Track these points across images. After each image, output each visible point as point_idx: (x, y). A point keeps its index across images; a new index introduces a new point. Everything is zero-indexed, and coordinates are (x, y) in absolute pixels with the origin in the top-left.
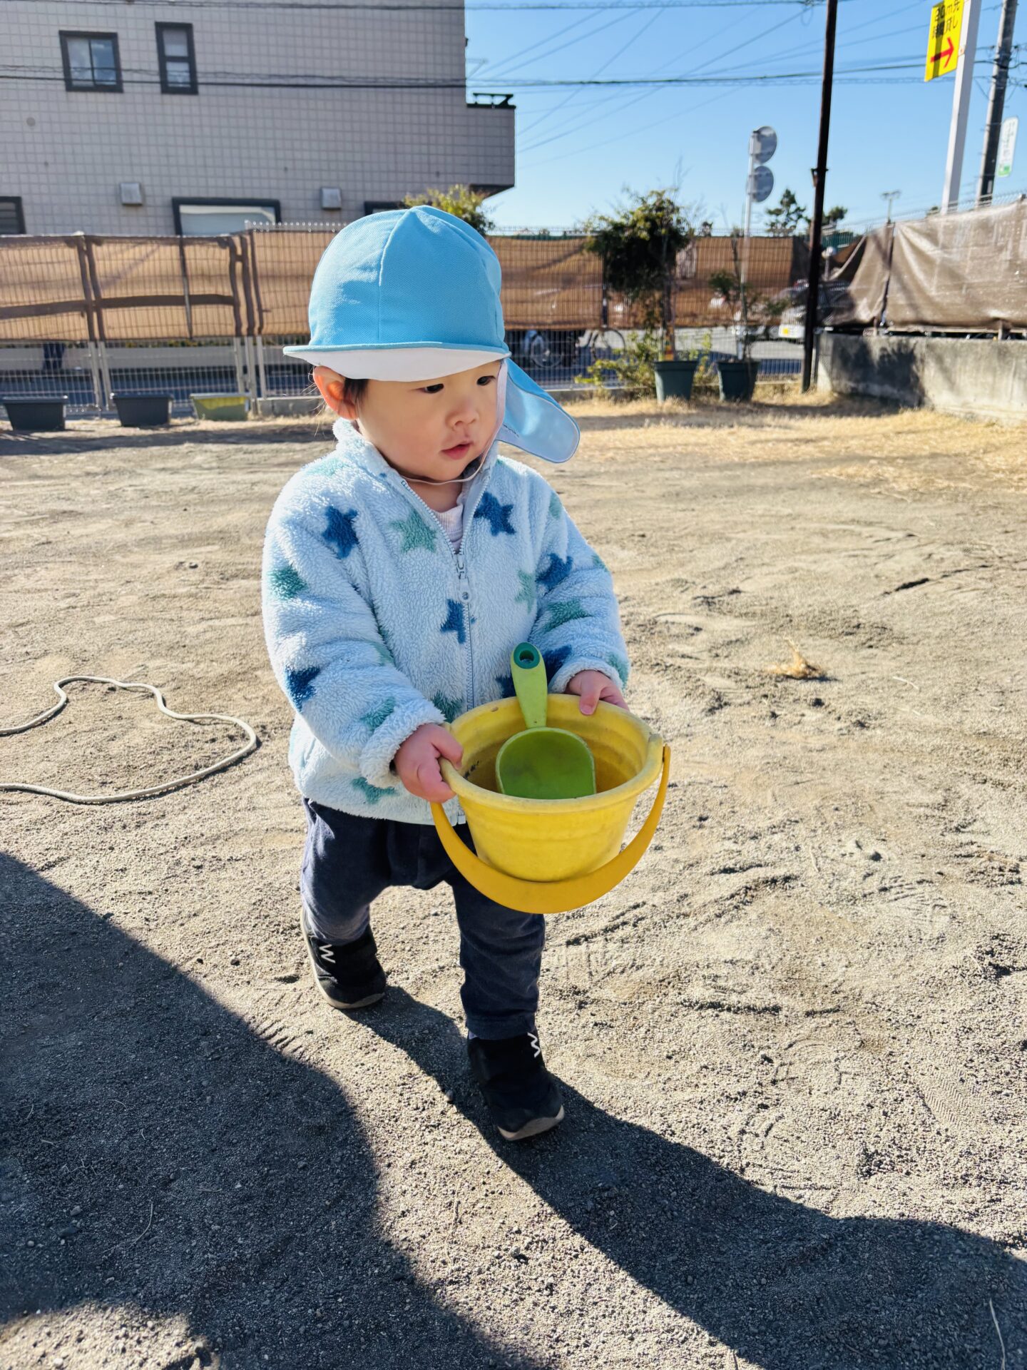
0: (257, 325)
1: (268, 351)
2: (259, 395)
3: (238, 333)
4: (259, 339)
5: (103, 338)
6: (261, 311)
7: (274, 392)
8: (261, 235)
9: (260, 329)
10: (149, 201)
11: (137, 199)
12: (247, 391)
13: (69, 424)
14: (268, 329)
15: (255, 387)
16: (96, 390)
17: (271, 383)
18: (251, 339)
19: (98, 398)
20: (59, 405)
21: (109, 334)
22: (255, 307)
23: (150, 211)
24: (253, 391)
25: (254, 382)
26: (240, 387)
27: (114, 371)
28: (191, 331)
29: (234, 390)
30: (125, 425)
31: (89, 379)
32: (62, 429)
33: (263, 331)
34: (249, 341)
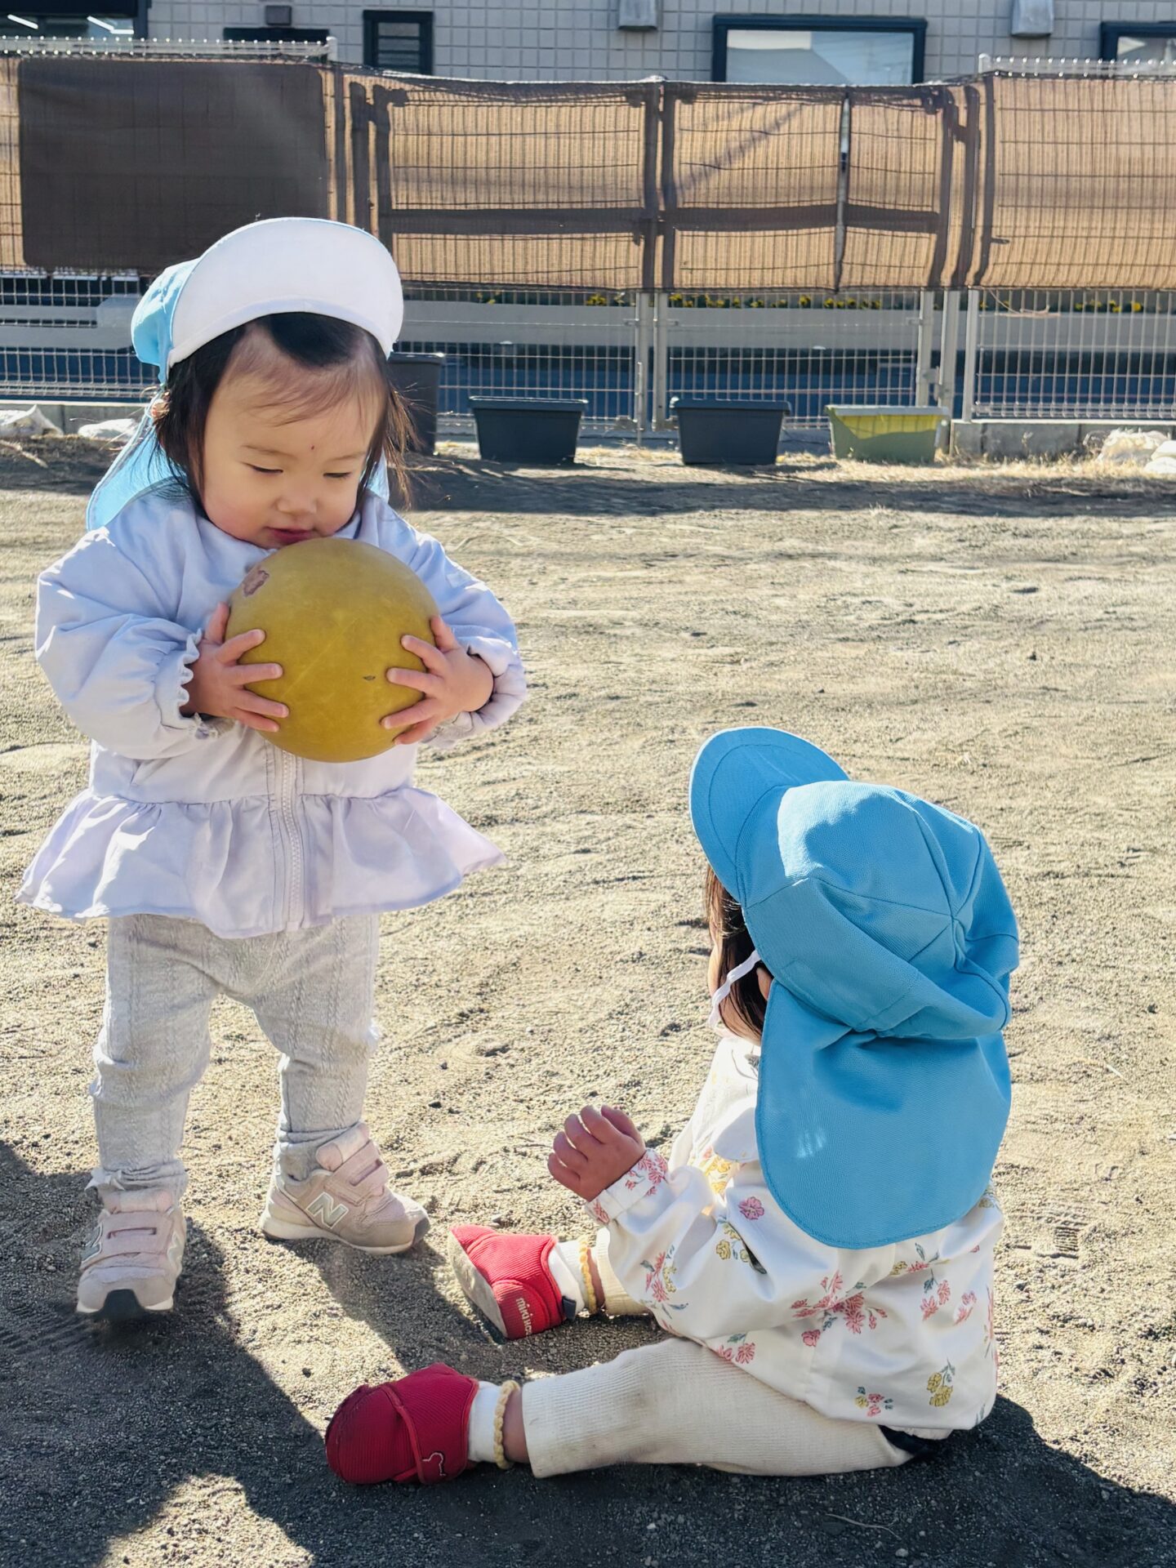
0: (975, 267)
1: (989, 322)
2: (957, 413)
3: (934, 284)
4: (973, 297)
5: (668, 288)
6: (987, 240)
7: (988, 409)
8: (1008, 83)
9: (979, 275)
10: (671, 22)
11: (648, 18)
12: (933, 402)
13: (582, 454)
14: (993, 276)
15: (951, 394)
16: (639, 390)
17: (986, 388)
18: (956, 296)
19: (640, 405)
20: (571, 416)
21: (683, 278)
22: (979, 232)
23: (669, 41)
24: (945, 407)
25: (952, 386)
26: (921, 393)
27: (677, 352)
28: (838, 278)
29: (907, 400)
30: (689, 462)
31: (627, 368)
32: (570, 464)
33: (984, 280)
34: (952, 299)
